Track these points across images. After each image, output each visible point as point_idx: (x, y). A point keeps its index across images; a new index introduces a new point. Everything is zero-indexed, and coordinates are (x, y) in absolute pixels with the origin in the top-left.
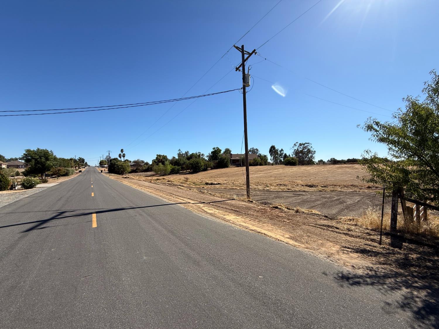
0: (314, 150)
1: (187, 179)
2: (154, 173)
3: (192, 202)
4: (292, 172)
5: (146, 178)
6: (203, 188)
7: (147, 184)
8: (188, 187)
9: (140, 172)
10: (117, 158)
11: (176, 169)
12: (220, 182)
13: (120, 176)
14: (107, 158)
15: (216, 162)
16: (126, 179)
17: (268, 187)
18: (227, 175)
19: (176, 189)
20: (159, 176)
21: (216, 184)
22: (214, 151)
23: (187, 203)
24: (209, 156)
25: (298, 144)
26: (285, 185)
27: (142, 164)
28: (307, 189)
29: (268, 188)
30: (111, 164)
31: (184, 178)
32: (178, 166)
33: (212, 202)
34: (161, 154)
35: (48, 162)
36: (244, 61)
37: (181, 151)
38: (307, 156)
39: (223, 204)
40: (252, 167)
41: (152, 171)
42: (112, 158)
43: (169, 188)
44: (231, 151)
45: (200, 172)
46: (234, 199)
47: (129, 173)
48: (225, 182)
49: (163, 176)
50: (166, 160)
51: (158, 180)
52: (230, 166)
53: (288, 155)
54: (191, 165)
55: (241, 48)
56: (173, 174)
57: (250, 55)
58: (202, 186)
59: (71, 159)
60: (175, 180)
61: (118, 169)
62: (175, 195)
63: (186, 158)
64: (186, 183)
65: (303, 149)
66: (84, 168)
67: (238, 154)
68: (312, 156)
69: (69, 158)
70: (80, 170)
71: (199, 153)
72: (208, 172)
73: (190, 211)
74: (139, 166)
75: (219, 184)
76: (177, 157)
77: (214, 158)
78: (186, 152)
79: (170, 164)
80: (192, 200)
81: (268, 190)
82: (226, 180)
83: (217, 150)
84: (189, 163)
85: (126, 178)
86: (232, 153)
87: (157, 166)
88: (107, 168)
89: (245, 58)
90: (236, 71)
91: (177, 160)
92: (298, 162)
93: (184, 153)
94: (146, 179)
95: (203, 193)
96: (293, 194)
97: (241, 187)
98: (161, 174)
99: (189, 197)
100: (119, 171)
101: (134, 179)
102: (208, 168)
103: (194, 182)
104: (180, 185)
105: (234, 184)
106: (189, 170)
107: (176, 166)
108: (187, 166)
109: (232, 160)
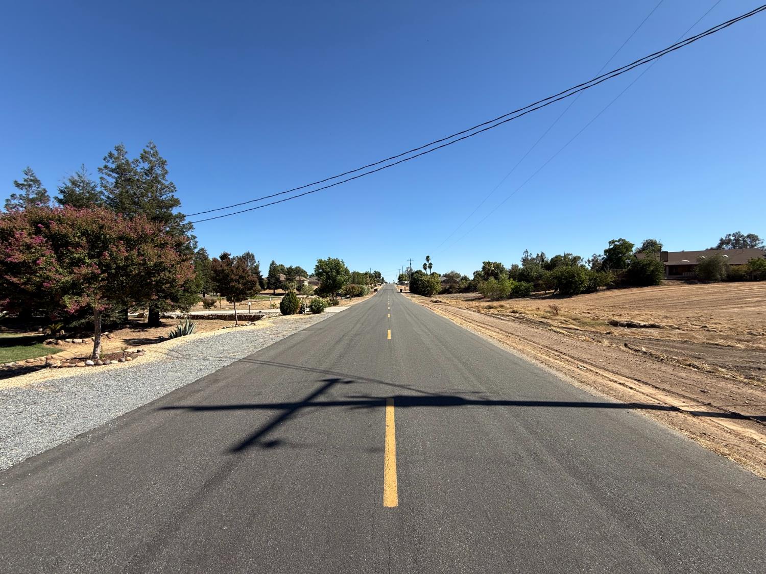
1: (556, 308)
2: (480, 295)
5: (470, 303)
6: (609, 333)
7: (476, 316)
8: (564, 328)
9: (455, 293)
10: (421, 271)
11: (524, 288)
12: (653, 323)
13: (427, 298)
14: (408, 270)
15: (620, 272)
16: (437, 305)
18: (658, 303)
19: (554, 336)
20: (490, 301)
21: (645, 326)
22: (611, 249)
24: (593, 260)
27: (458, 279)
30: (414, 279)
31: (547, 306)
32: (528, 281)
34: (490, 261)
35: (339, 277)
37: (529, 254)
41: (476, 292)
42: (413, 271)
43: (517, 325)
44: (662, 245)
45: (577, 294)
47: (439, 294)
48: (672, 323)
49: (498, 300)
50: (502, 272)
51: (492, 309)
52: (665, 282)
54: (556, 281)
56: (517, 297)
58: (604, 329)
59: (366, 274)
60: (529, 311)
61: (423, 287)
63: (542, 267)
64: (555, 318)
66: (381, 285)
69: (364, 272)
70: (375, 288)
72: (601, 294)
74: (453, 283)
75: (653, 326)
76: (521, 266)
77: (612, 264)
78: (538, 255)
79: (509, 278)
82: (668, 317)
83: (622, 245)
84: (551, 275)
85: (436, 302)
86: (663, 249)
87: (485, 282)
88: (409, 286)
91: (523, 270)
93: (535, 256)
98: (494, 297)
100: (425, 291)
101: (450, 305)
102: (599, 286)
103: (574, 317)
104: (542, 322)
105: (708, 331)
106: (553, 291)
107: (523, 283)
108: (548, 281)
109: (668, 267)
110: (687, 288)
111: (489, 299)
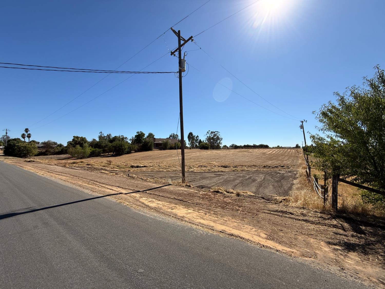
0: (221, 137)
1: (110, 162)
2: (69, 156)
3: (124, 191)
4: (207, 155)
5: (59, 161)
6: (129, 171)
7: (59, 169)
8: (112, 170)
9: (50, 155)
10: (19, 139)
11: (97, 152)
12: (145, 165)
13: (22, 159)
14: (3, 138)
15: (140, 145)
16: (29, 164)
17: (191, 168)
18: (151, 157)
19: (99, 175)
20: (76, 159)
21: (142, 167)
22: (137, 135)
23: (118, 194)
24: (132, 139)
25: (210, 132)
26: (205, 166)
27: (54, 146)
28: (223, 169)
29: (192, 170)
30: (10, 145)
31: (107, 161)
32: (99, 148)
33: (148, 190)
34: (79, 136)
36: (180, 46)
37: (102, 134)
38: (216, 142)
39: (162, 191)
40: (174, 150)
41: (67, 154)
42: (11, 138)
43: (89, 172)
44: (154, 135)
45: (123, 154)
46: (171, 184)
47: (35, 156)
48: (151, 164)
49: (81, 158)
50: (85, 142)
51: (75, 164)
52: (154, 149)
53: (202, 141)
54: (114, 148)
55: (177, 32)
56: (93, 157)
57: (186, 42)
58: (128, 169)
60: (96, 164)
61: (19, 151)
62: (100, 183)
63: (108, 141)
64: (109, 166)
65: (214, 136)
67: (160, 138)
68: (220, 142)
71: (122, 136)
72: (132, 154)
73: (126, 208)
74: (49, 148)
75: (145, 166)
76: (98, 140)
77: (137, 141)
78: (108, 135)
79: (89, 146)
80: (123, 188)
81: (193, 171)
82: (151, 163)
83: (141, 134)
84: (112, 145)
85: (29, 161)
86: (155, 137)
87: (74, 148)
88: (3, 150)
89: (181, 44)
90: (171, 55)
91: (98, 142)
92: (210, 147)
93: (106, 135)
94: (59, 163)
95: (133, 178)
96: (215, 174)
97: (167, 169)
98: (79, 157)
99: (118, 185)
100: (20, 154)
101: (42, 163)
102: (132, 151)
103: (118, 165)
104: (102, 169)
105: (159, 166)
106: (112, 153)
107: (97, 149)
108: (110, 149)
109: (155, 144)
110: (160, 152)
111: (76, 158)
